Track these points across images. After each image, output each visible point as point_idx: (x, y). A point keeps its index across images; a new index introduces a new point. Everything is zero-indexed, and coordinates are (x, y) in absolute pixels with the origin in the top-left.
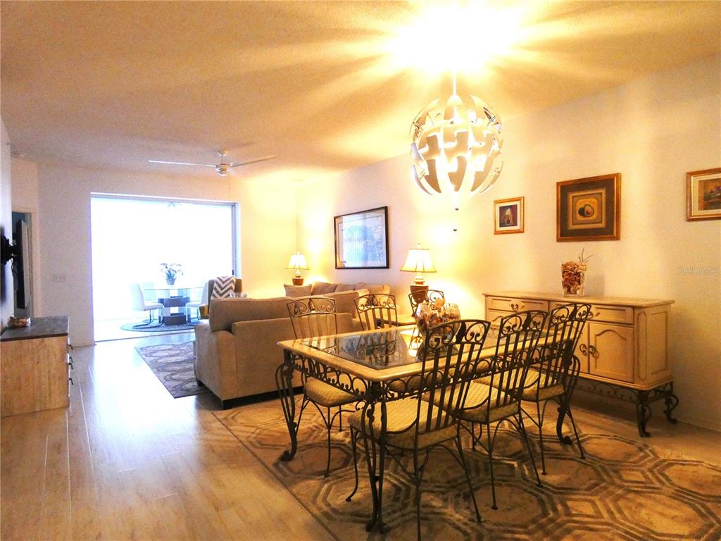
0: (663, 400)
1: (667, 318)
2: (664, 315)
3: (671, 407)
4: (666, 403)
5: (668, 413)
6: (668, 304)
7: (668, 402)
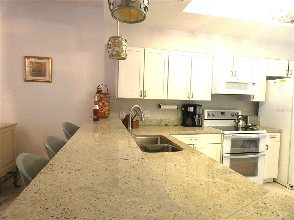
0: (13, 177)
1: (13, 133)
2: (12, 132)
3: (17, 179)
4: (14, 179)
5: (15, 183)
6: (14, 125)
7: (15, 177)
